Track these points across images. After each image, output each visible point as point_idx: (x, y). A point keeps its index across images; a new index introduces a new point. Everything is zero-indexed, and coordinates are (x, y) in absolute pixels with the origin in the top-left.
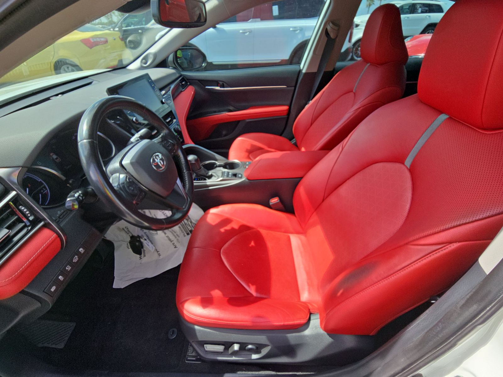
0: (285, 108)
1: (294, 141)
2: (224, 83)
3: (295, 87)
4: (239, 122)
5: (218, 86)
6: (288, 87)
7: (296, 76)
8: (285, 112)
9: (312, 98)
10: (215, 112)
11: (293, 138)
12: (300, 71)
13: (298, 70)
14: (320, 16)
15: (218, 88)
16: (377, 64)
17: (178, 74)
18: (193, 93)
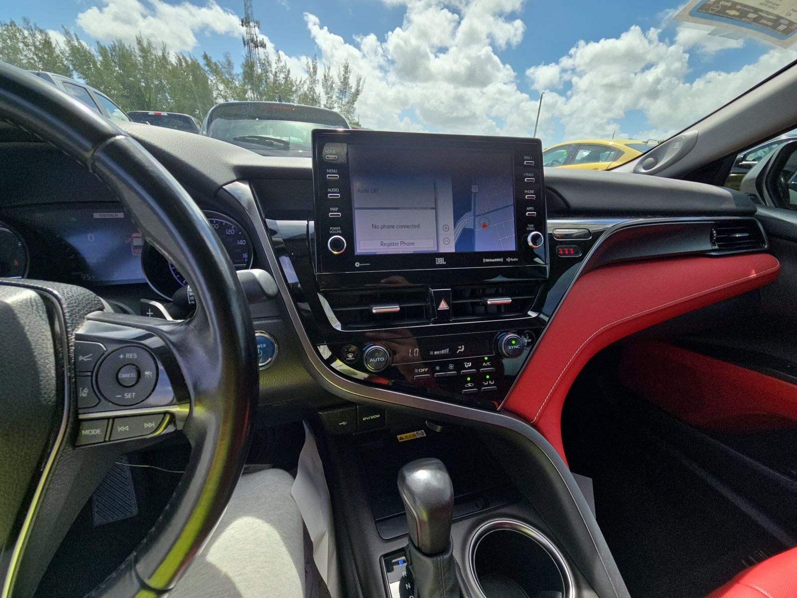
17: (737, 205)
18: (753, 275)
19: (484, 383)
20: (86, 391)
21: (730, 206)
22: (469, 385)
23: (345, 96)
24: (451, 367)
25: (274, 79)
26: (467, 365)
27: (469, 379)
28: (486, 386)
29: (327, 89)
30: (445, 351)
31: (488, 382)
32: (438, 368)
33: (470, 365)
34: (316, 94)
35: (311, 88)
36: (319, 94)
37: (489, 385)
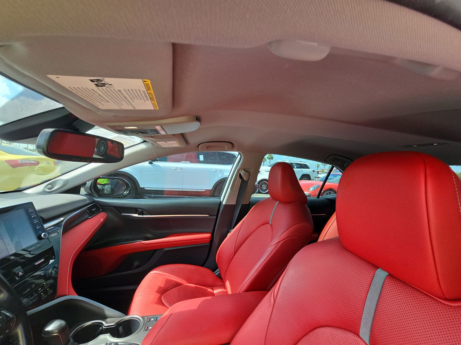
0: (208, 235)
1: (217, 272)
2: (144, 211)
3: (217, 216)
4: (156, 250)
5: (136, 213)
6: (210, 216)
7: (217, 207)
8: (208, 239)
9: (233, 226)
10: (128, 240)
11: (217, 268)
12: (221, 203)
13: (219, 201)
14: (234, 164)
15: (136, 215)
16: (285, 202)
17: (90, 201)
18: (102, 220)
19: (48, 292)
21: (88, 202)
22: (43, 296)
24: (34, 293)
27: (42, 294)
30: (29, 289)
33: (40, 289)
37: (50, 292)
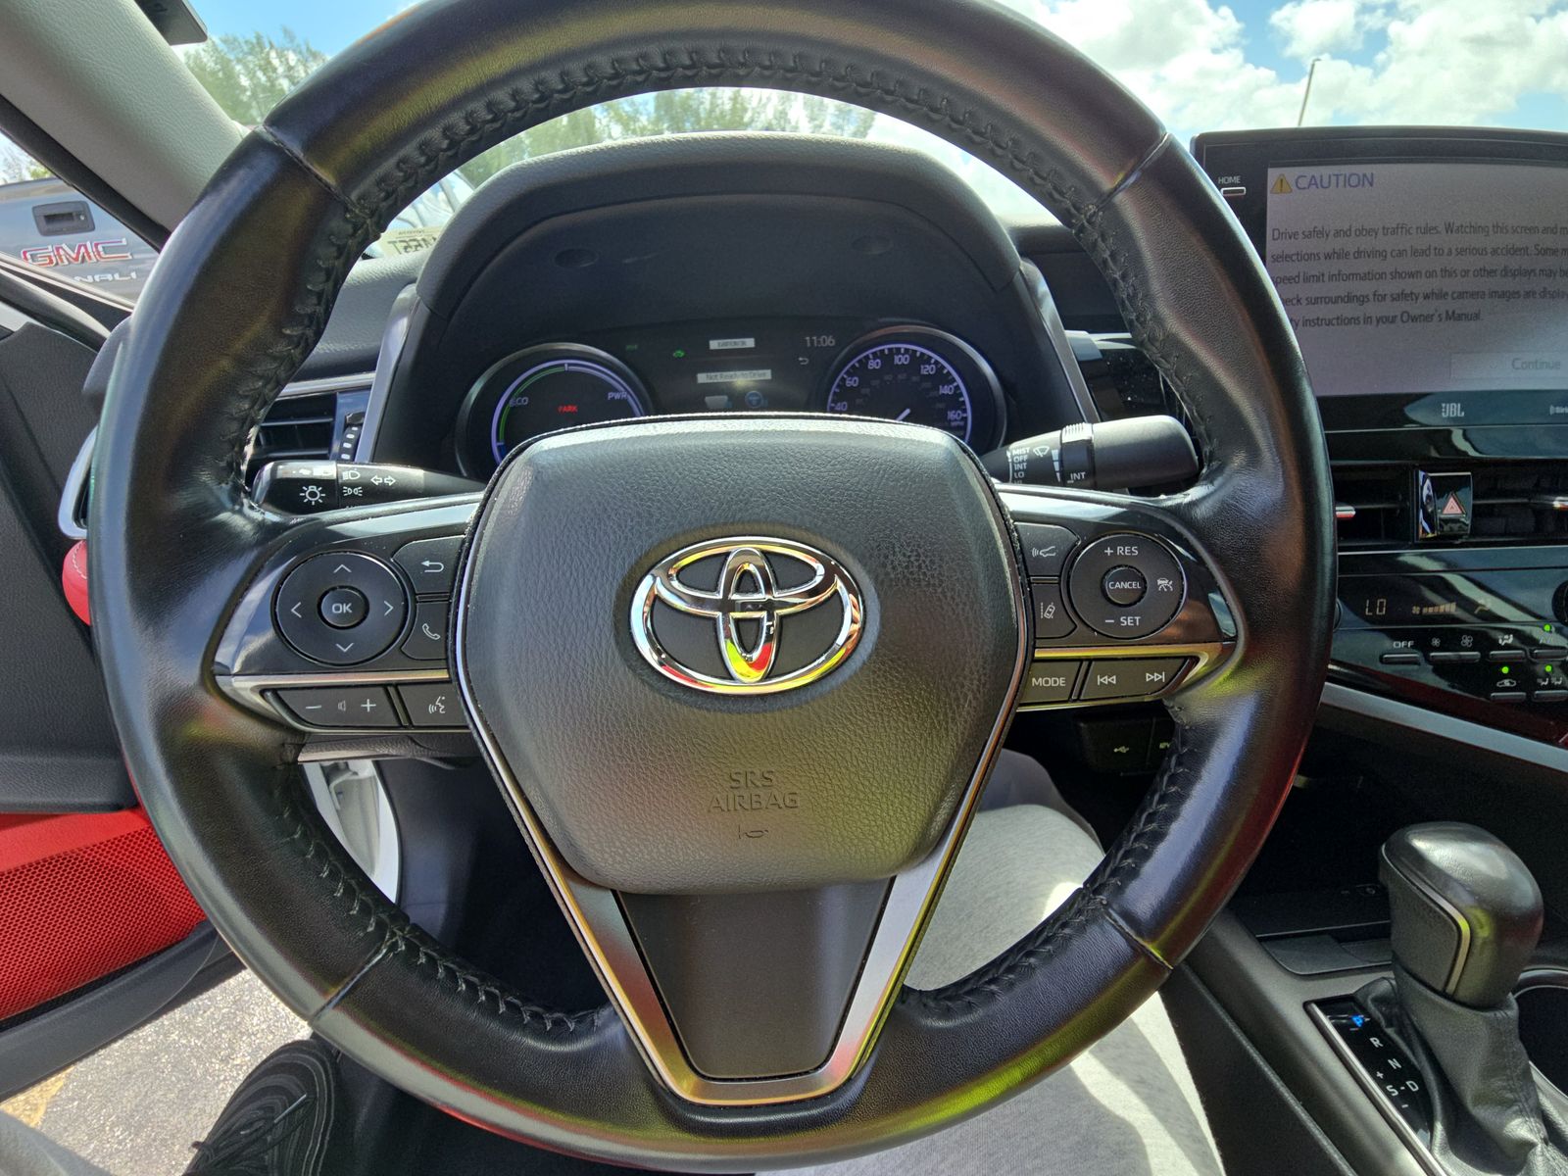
19: (1539, 681)
20: (1052, 608)
22: (1507, 683)
23: (848, 120)
24: (1467, 641)
25: (712, 103)
26: (1503, 640)
27: (1505, 670)
28: (1544, 688)
29: (812, 111)
31: (1550, 681)
32: (1436, 642)
33: (1510, 639)
34: (790, 123)
35: (781, 113)
36: (797, 122)
37: (1551, 687)
